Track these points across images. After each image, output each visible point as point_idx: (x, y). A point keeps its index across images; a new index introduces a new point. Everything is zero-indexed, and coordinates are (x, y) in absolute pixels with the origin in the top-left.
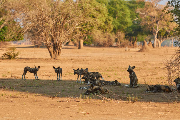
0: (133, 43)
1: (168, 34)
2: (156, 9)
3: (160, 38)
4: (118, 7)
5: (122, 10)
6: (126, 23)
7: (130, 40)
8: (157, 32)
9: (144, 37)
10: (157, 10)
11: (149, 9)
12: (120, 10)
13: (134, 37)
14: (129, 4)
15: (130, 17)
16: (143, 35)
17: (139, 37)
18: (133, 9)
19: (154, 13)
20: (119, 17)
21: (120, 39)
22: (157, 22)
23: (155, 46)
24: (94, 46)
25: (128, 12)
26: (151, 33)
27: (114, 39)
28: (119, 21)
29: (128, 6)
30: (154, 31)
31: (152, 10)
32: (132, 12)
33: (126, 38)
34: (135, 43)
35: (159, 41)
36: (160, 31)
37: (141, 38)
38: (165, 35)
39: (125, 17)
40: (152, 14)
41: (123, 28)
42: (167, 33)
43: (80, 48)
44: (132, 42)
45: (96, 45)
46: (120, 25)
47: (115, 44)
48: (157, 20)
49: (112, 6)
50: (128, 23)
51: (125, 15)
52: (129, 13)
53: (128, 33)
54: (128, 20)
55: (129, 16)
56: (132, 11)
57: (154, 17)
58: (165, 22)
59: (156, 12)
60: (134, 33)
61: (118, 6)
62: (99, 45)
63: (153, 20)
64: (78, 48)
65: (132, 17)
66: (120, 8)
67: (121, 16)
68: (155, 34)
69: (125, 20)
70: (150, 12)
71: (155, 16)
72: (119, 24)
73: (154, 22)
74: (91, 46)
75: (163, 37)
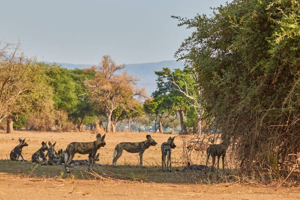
0: (79, 127)
1: (126, 114)
2: (111, 80)
3: (114, 120)
4: (59, 78)
5: (65, 82)
6: (69, 100)
7: (74, 123)
8: (111, 112)
9: (93, 119)
10: (111, 83)
11: (101, 81)
12: (62, 82)
13: (80, 119)
14: (74, 75)
15: (75, 92)
16: (92, 116)
17: (87, 118)
18: (77, 81)
19: (108, 87)
20: (60, 92)
21: (61, 121)
22: (111, 98)
23: (109, 130)
24: (27, 130)
25: (72, 86)
26: (103, 113)
27: (53, 121)
28: (60, 96)
29: (72, 77)
30: (107, 110)
31: (106, 82)
32: (77, 85)
33: (69, 119)
34: (81, 127)
35: (113, 125)
36: (114, 110)
37: (88, 120)
38: (121, 116)
39: (69, 92)
40: (105, 87)
41: (65, 105)
42: (124, 113)
43: (8, 131)
44: (77, 125)
45: (29, 128)
46: (62, 103)
47: (54, 128)
48: (112, 95)
49: (51, 77)
50: (72, 99)
51: (69, 88)
52: (74, 86)
53: (71, 113)
54: (73, 95)
55: (73, 90)
56: (77, 83)
57: (108, 92)
58: (123, 99)
59: (110, 85)
60: (81, 112)
61: (58, 76)
62: (33, 129)
63: (106, 96)
64: (6, 132)
65: (77, 91)
66: (62, 79)
67: (63, 90)
68: (109, 115)
69: (69, 96)
70: (102, 85)
71: (110, 90)
72: (60, 101)
73: (108, 99)
74: (23, 130)
75: (119, 120)
